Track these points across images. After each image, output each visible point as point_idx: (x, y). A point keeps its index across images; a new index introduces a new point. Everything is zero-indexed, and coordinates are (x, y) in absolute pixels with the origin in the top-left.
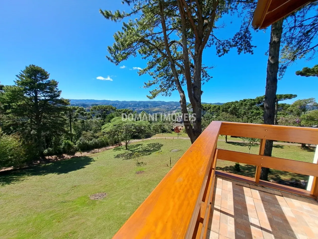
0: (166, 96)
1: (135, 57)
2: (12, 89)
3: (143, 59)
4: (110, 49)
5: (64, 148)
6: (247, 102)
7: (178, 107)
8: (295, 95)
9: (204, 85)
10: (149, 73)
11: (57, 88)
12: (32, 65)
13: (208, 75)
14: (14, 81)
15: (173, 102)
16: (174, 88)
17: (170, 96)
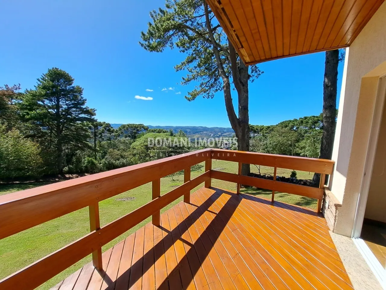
0: (208, 98)
1: (172, 49)
2: (32, 93)
3: (182, 52)
4: (143, 35)
5: (86, 167)
6: (309, 120)
7: (223, 135)
9: (253, 82)
10: (187, 68)
11: (82, 96)
12: (56, 68)
13: (259, 70)
14: (35, 86)
15: (217, 128)
16: (218, 89)
17: (212, 98)
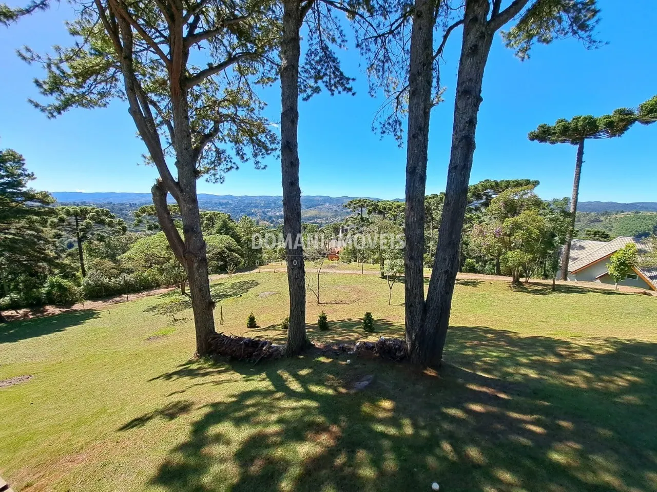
5: (48, 293)
8: (536, 182)
11: (23, 167)
